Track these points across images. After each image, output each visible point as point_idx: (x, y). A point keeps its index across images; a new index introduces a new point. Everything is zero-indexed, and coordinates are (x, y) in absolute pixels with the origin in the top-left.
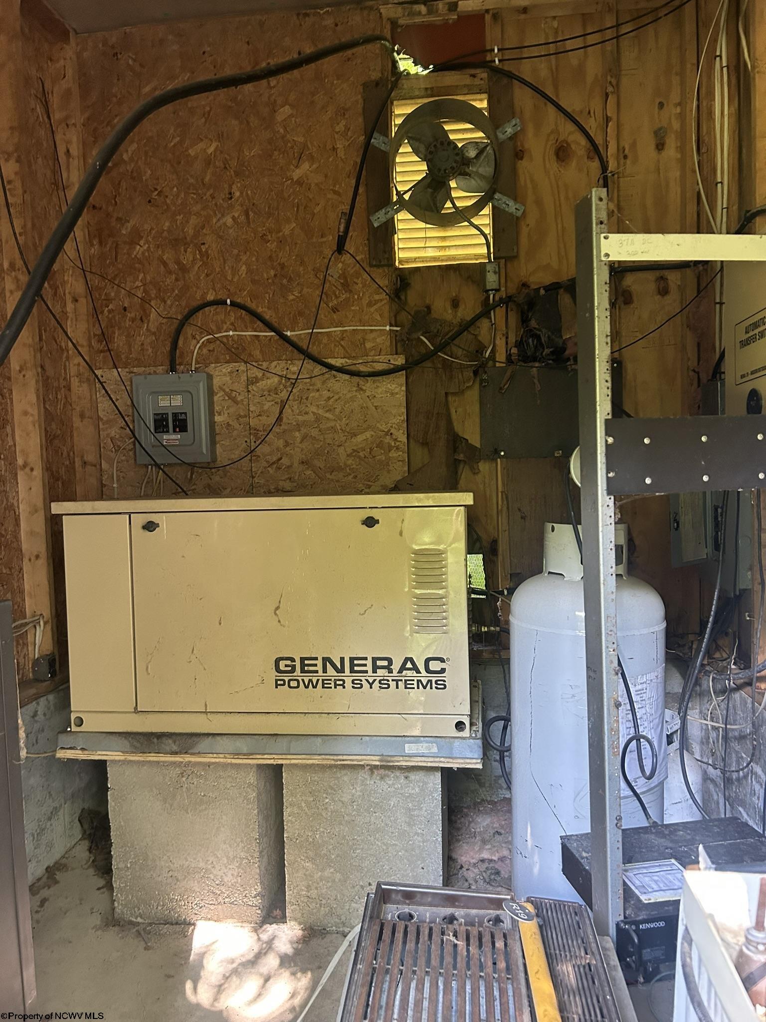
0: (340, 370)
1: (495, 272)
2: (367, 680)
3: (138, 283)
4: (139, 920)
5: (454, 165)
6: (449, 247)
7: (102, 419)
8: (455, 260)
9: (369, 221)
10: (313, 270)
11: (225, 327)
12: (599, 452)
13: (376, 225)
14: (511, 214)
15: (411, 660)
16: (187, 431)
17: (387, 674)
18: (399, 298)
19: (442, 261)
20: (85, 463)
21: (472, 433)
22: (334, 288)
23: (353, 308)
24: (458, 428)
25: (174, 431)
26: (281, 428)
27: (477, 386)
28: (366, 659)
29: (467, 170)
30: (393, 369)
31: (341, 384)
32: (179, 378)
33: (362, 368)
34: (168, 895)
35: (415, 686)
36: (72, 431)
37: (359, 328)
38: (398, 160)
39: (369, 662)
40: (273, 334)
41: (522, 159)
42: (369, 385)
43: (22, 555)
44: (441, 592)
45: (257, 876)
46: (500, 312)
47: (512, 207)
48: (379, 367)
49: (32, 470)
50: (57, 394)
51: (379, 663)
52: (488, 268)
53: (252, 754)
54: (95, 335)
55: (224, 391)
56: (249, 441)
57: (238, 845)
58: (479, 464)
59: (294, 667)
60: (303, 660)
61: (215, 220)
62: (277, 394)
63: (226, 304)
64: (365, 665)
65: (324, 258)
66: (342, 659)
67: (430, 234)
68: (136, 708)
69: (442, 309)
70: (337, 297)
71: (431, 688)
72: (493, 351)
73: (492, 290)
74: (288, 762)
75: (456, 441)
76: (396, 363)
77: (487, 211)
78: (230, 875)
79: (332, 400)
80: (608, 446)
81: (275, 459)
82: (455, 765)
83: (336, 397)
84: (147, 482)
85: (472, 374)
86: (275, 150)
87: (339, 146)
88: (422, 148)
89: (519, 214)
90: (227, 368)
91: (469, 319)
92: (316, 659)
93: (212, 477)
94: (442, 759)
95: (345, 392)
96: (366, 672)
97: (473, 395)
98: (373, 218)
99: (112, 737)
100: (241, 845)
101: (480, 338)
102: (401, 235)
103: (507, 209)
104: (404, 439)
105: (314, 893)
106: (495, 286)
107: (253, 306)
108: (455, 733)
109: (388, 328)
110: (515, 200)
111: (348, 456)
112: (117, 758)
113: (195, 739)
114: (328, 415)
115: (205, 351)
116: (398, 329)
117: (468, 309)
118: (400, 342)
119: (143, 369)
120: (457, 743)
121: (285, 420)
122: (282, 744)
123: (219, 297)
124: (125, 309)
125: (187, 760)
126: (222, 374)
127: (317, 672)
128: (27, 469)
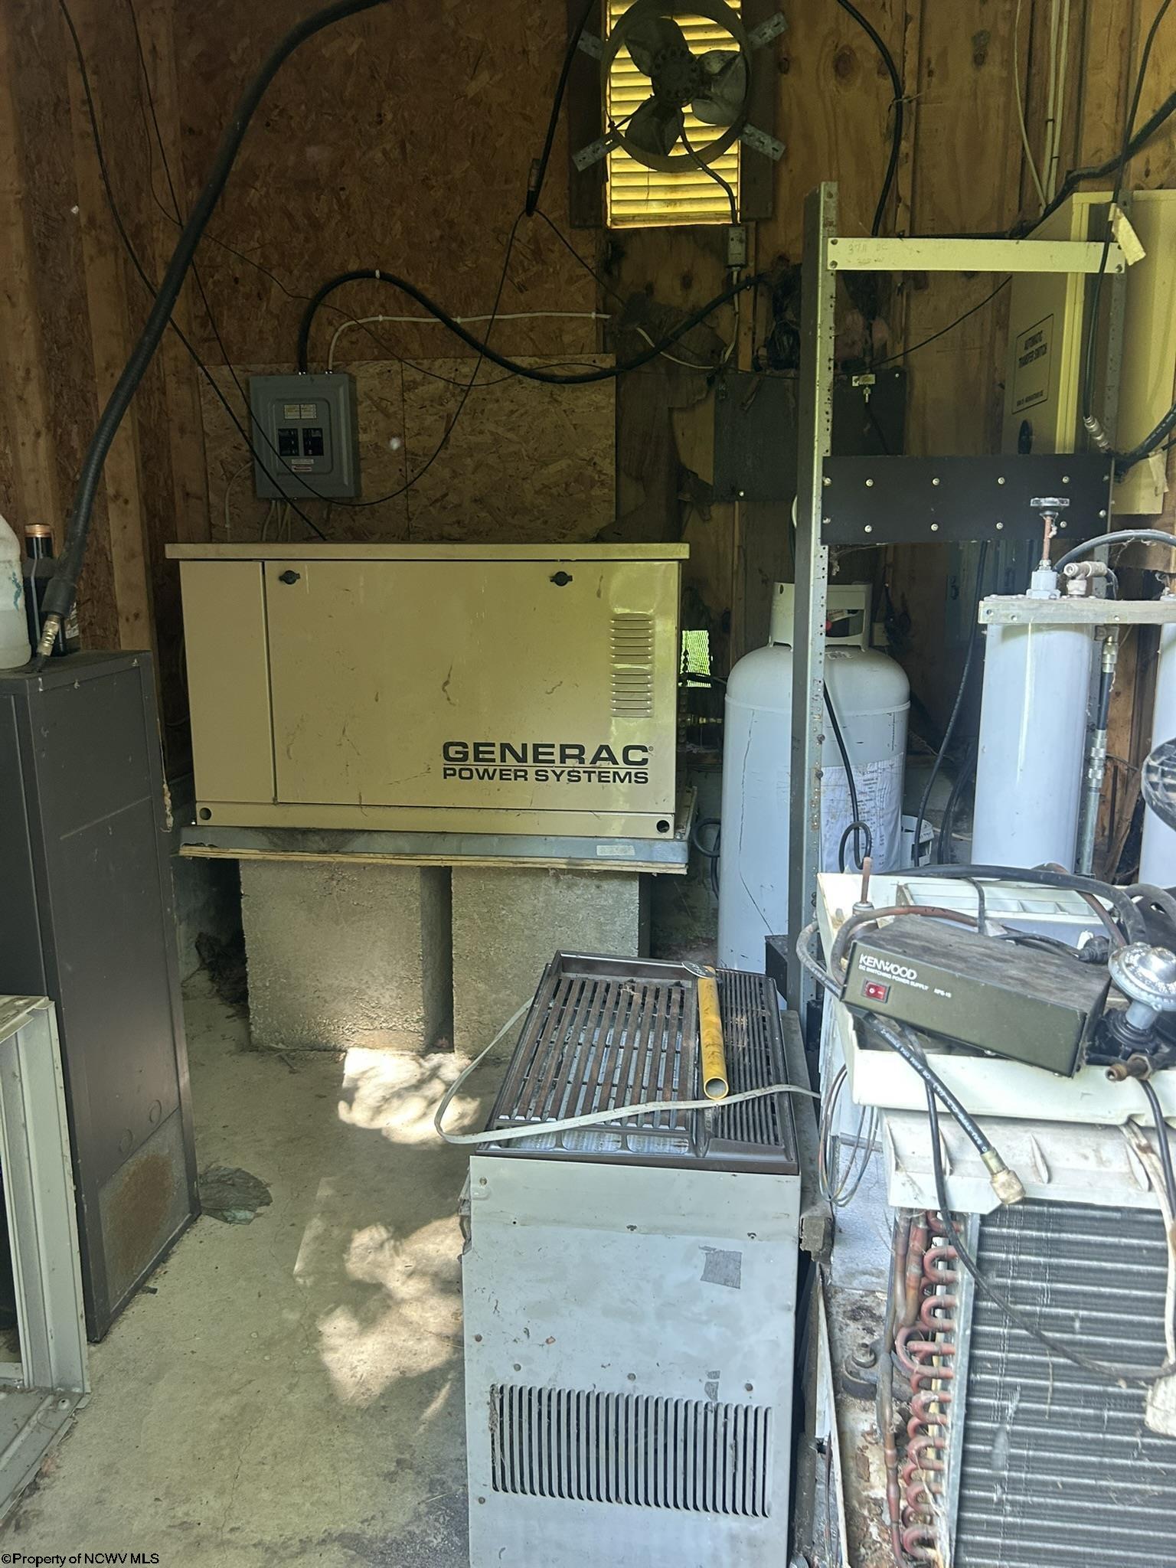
0: (530, 374)
1: (741, 241)
2: (554, 771)
3: (254, 244)
4: (281, 1046)
5: (690, 85)
6: (680, 200)
7: (208, 435)
8: (688, 221)
9: (571, 161)
10: (493, 231)
11: (373, 309)
12: (814, 494)
13: (580, 168)
14: (766, 157)
15: (607, 748)
16: (322, 454)
17: (577, 765)
18: (610, 273)
19: (671, 220)
20: (188, 494)
21: (702, 463)
22: (522, 257)
23: (547, 286)
24: (684, 458)
25: (306, 454)
26: (449, 452)
27: (711, 401)
28: (552, 746)
29: (706, 92)
30: (599, 373)
31: (529, 392)
32: (312, 380)
33: (558, 372)
34: (314, 1018)
35: (611, 779)
36: (169, 451)
37: (553, 314)
38: (614, 69)
39: (557, 751)
40: (438, 320)
41: (786, 72)
42: (566, 395)
43: (117, 613)
44: (646, 667)
45: (420, 999)
46: (746, 297)
47: (768, 145)
48: (581, 370)
49: (126, 502)
50: (149, 399)
51: (568, 751)
52: (733, 233)
53: (414, 854)
54: (196, 317)
55: (371, 399)
56: (404, 469)
57: (398, 962)
58: (712, 508)
59: (466, 754)
60: (477, 745)
61: (358, 154)
62: (442, 405)
63: (373, 275)
64: (552, 754)
65: (508, 213)
66: (524, 746)
67: (654, 181)
68: (275, 799)
69: (668, 289)
70: (525, 270)
71: (630, 781)
72: (735, 351)
73: (736, 266)
74: (458, 864)
75: (681, 475)
76: (604, 365)
77: (734, 149)
78: (387, 996)
79: (516, 414)
80: (824, 488)
81: (438, 495)
82: (654, 870)
83: (522, 411)
84: (270, 523)
85: (705, 383)
86: (442, 51)
87: (532, 48)
88: (646, 57)
89: (777, 156)
90: (375, 368)
91: (703, 305)
92: (493, 745)
93: (355, 517)
94: (640, 864)
95: (534, 404)
96: (553, 761)
97: (707, 411)
98: (577, 158)
99: (249, 833)
100: (402, 962)
101: (719, 332)
102: (615, 182)
103: (761, 150)
104: (611, 470)
105: (486, 1018)
106: (740, 260)
107: (410, 280)
108: (655, 833)
109: (593, 315)
110: (775, 136)
111: (536, 492)
112: (253, 857)
113: (347, 835)
114: (510, 435)
115: (345, 343)
116: (608, 317)
117: (705, 291)
118: (609, 336)
119: (263, 366)
120: (658, 845)
121: (452, 441)
122: (453, 842)
123: (364, 267)
124: (236, 280)
125: (338, 860)
126: (368, 375)
127: (493, 760)
128: (120, 501)
